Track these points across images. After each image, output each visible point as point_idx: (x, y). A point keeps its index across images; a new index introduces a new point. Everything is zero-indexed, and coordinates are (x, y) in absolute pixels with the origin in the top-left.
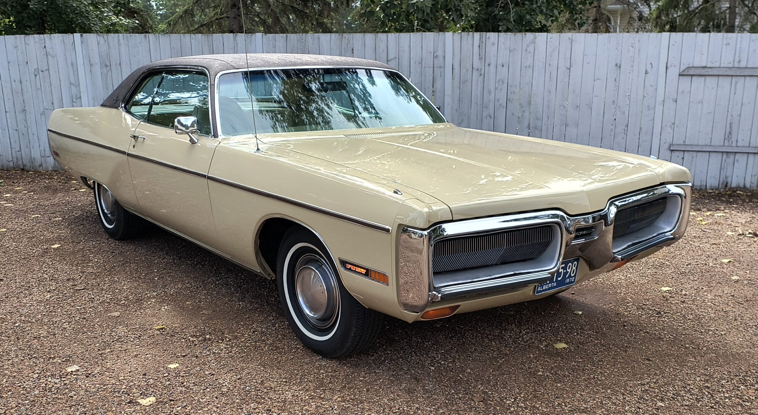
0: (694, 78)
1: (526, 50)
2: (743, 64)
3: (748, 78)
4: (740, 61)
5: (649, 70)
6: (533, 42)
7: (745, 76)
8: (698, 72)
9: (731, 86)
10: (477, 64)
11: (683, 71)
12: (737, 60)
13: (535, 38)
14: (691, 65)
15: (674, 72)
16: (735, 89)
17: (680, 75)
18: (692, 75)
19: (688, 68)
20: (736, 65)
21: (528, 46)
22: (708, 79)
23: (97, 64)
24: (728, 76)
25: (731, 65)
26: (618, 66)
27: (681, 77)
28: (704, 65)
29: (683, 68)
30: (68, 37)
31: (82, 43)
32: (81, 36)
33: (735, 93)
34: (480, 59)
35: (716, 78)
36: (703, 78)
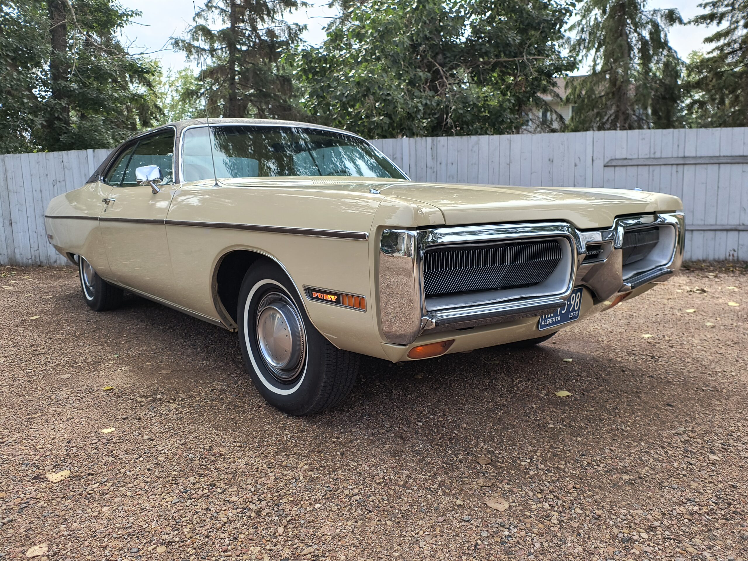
0: (617, 168)
1: (472, 150)
2: (658, 155)
3: (663, 167)
4: (655, 153)
5: (577, 163)
6: (477, 143)
7: (660, 165)
8: (620, 163)
9: (649, 174)
10: (430, 163)
11: (607, 163)
12: (652, 152)
13: (479, 140)
14: (613, 158)
15: (599, 164)
16: (653, 176)
17: (605, 166)
18: (615, 166)
19: (611, 160)
20: (652, 156)
21: (473, 147)
22: (629, 168)
24: (646, 165)
25: (648, 156)
26: (551, 161)
27: (606, 168)
28: (624, 157)
29: (607, 160)
30: (83, 153)
31: (94, 157)
32: (94, 151)
33: (653, 180)
34: (433, 159)
35: (636, 167)
36: (624, 168)
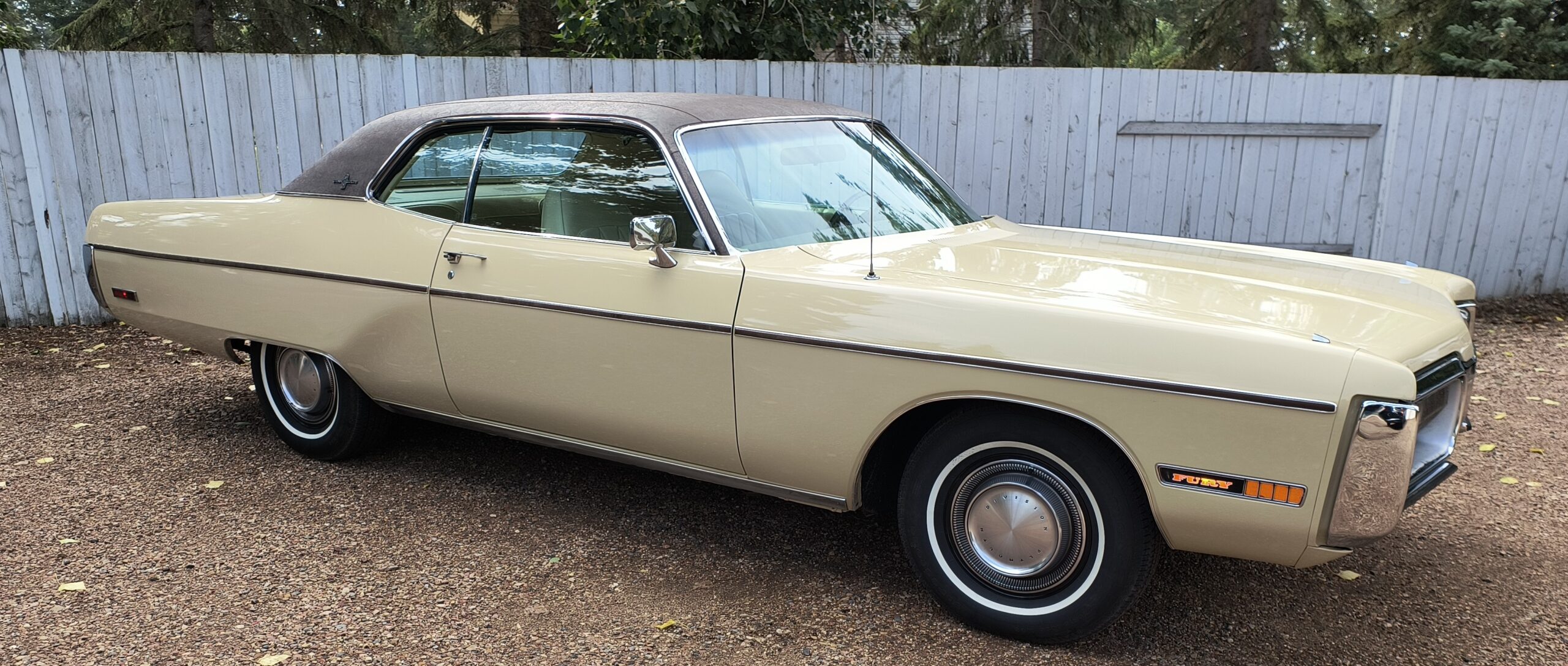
0: (1138, 139)
1: (889, 93)
2: (1205, 118)
3: (1211, 139)
4: (1200, 113)
5: (1073, 127)
6: (900, 79)
7: (1208, 135)
8: (1143, 129)
9: (1189, 150)
11: (1123, 128)
12: (1197, 111)
13: (903, 73)
14: (1133, 119)
15: (1110, 129)
16: (1195, 156)
17: (1118, 134)
18: (1135, 135)
19: (1129, 123)
20: (1196, 119)
21: (892, 86)
22: (1158, 139)
23: (61, 111)
24: (1185, 135)
25: (1189, 119)
26: (1029, 120)
27: (1120, 138)
28: (1152, 119)
29: (1122, 123)
31: (24, 68)
32: (22, 54)
33: (1194, 162)
35: (1168, 139)
36: (1150, 139)
